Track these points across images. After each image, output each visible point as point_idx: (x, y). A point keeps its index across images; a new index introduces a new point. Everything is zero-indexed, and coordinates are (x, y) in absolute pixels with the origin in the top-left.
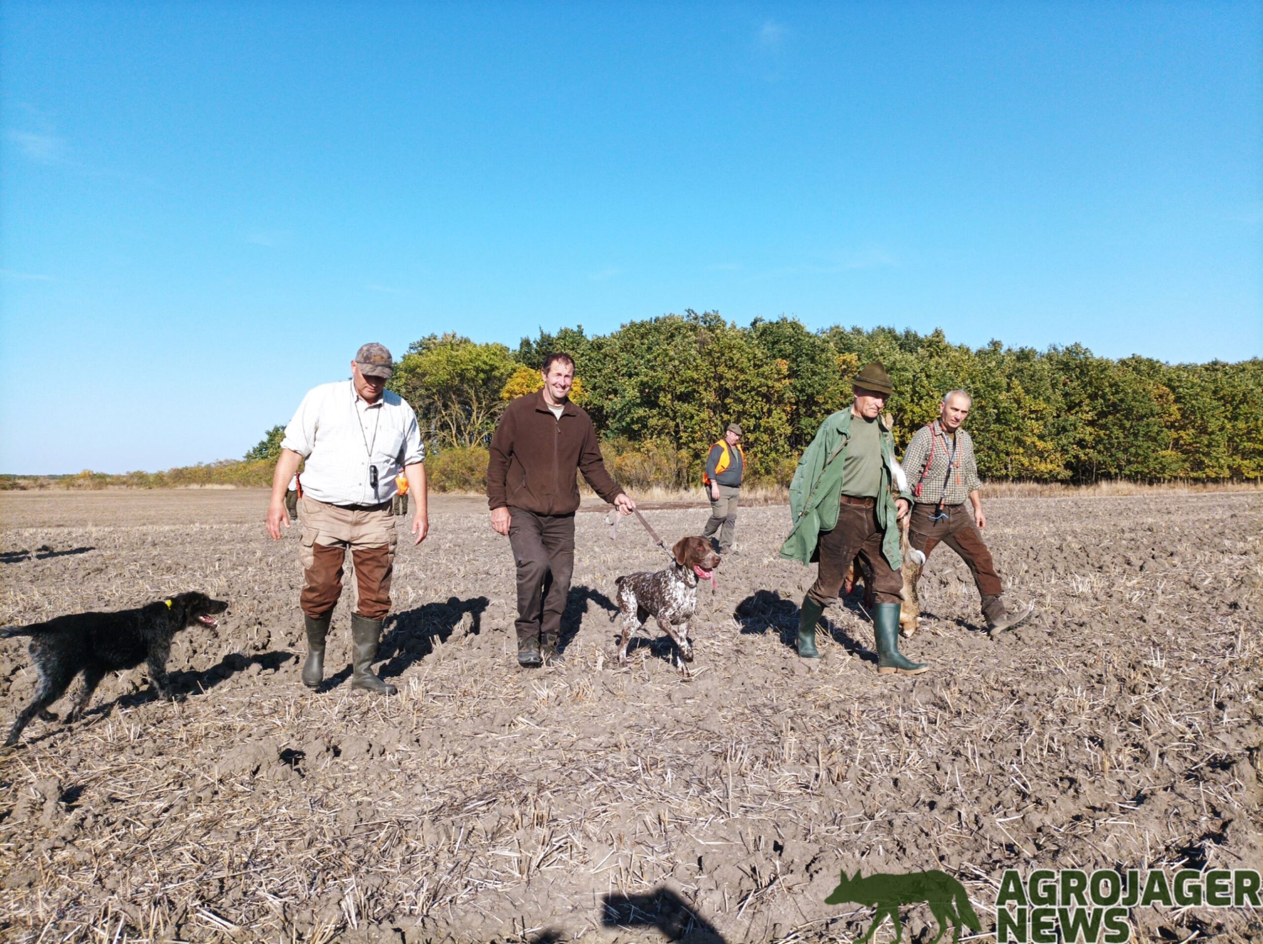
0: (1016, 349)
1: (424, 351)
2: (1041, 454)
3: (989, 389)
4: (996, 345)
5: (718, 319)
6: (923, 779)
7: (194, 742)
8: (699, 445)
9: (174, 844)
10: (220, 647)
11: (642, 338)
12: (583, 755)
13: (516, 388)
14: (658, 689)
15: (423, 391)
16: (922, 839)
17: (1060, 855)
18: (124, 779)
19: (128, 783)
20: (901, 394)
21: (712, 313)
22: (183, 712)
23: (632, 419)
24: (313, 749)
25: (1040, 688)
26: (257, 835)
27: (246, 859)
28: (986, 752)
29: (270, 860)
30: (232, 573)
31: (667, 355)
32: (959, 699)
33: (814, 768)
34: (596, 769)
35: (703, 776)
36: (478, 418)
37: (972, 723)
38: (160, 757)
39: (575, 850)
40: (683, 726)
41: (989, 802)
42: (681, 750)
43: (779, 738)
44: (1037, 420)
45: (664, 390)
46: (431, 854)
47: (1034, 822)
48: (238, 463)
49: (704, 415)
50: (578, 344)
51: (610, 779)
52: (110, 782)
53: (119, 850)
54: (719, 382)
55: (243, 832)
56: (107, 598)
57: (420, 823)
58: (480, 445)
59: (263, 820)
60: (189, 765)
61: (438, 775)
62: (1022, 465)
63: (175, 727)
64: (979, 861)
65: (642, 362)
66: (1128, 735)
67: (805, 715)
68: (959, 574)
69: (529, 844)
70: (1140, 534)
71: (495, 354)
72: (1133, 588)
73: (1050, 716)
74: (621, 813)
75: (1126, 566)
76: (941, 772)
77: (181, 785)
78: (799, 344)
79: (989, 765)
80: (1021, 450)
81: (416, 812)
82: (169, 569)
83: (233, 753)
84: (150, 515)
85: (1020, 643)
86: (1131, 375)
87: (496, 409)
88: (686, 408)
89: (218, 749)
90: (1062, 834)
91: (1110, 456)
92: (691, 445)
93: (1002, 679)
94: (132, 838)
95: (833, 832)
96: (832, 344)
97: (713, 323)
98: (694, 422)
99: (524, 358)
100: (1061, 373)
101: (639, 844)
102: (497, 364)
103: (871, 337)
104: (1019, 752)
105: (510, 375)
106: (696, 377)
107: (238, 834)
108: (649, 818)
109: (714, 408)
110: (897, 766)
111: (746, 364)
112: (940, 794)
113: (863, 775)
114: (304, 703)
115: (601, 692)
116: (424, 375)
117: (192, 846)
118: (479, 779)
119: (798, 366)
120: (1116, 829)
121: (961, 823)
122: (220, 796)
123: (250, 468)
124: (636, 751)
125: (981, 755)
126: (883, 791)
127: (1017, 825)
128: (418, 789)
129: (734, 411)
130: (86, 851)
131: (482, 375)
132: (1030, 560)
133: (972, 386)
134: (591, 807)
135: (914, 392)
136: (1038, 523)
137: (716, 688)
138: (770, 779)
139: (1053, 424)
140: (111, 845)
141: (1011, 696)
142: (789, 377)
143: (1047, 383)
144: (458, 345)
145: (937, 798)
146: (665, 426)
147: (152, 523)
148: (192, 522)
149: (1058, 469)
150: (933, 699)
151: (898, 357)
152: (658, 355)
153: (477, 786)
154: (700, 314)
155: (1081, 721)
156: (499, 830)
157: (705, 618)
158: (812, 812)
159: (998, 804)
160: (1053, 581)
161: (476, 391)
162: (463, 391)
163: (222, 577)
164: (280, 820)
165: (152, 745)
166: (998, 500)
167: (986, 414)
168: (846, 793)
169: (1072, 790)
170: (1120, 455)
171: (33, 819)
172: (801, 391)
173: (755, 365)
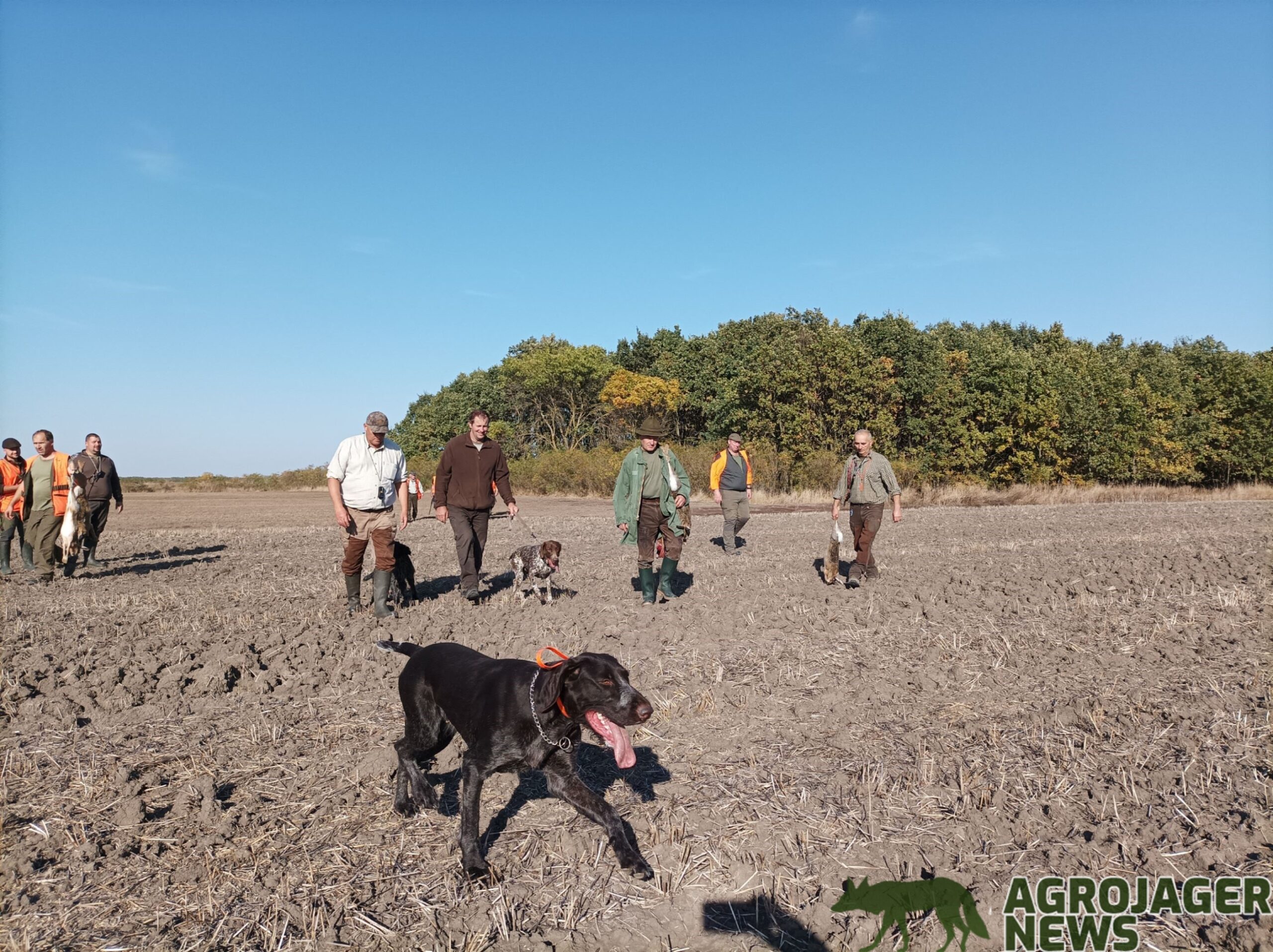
0: (1140, 343)
1: (523, 355)
2: (1169, 455)
3: (1112, 386)
4: (1116, 339)
5: (820, 316)
6: (1075, 807)
7: (331, 743)
8: (801, 447)
9: (323, 845)
10: (346, 649)
11: (742, 337)
12: (711, 770)
13: (615, 390)
14: (781, 702)
15: (522, 395)
18: (271, 778)
19: (275, 783)
20: (1014, 392)
21: (814, 311)
22: (318, 713)
23: (731, 421)
25: (1193, 711)
26: (402, 840)
27: (393, 863)
28: (1142, 779)
29: (416, 865)
31: (767, 355)
32: (1104, 721)
33: (955, 792)
34: (727, 784)
35: (838, 796)
36: (576, 420)
37: (1123, 747)
38: (302, 758)
40: (812, 742)
41: (1152, 835)
42: (812, 767)
43: (914, 758)
44: (1165, 419)
45: (764, 391)
46: (572, 867)
47: (1205, 859)
49: (807, 416)
50: (675, 346)
51: (742, 795)
52: (258, 782)
53: (273, 849)
54: (822, 382)
55: (387, 835)
56: (236, 599)
57: (557, 834)
58: (578, 447)
59: (405, 825)
62: (1149, 467)
63: (312, 727)
65: (741, 362)
67: (939, 734)
68: (1088, 584)
69: (668, 860)
71: (593, 356)
73: (1209, 742)
74: (758, 832)
76: (1094, 800)
78: (905, 341)
79: (1147, 794)
80: (1147, 451)
81: (551, 822)
82: (291, 570)
83: (370, 756)
84: (268, 517)
85: (1165, 660)
87: (594, 412)
88: (786, 408)
89: (354, 751)
90: (1238, 874)
91: (1246, 457)
92: (793, 446)
93: (1150, 700)
94: (285, 838)
95: (983, 861)
96: (940, 341)
97: (815, 322)
98: (795, 423)
99: (621, 360)
100: (1192, 368)
101: (779, 864)
102: (595, 367)
103: (983, 333)
104: (1178, 781)
105: (607, 378)
106: (798, 376)
107: (384, 837)
108: (789, 839)
109: (816, 409)
110: (1045, 792)
111: (849, 363)
112: (1096, 824)
113: (1009, 800)
115: (723, 704)
116: (524, 378)
117: (341, 847)
119: (904, 364)
121: (1122, 856)
122: (362, 799)
124: (765, 767)
125: (1137, 783)
126: (1033, 819)
127: (1185, 862)
129: (837, 412)
130: (245, 848)
131: (580, 378)
132: (1165, 570)
133: (1092, 384)
134: (727, 824)
135: (1030, 390)
136: (1169, 530)
137: (841, 702)
138: (909, 802)
139: (1183, 423)
140: (265, 844)
141: (1162, 719)
142: (895, 375)
143: (1177, 381)
144: (556, 348)
145: (1093, 829)
146: (765, 428)
147: (271, 525)
148: (307, 524)
149: (1188, 471)
150: (1076, 721)
151: (1013, 354)
152: (759, 355)
154: (802, 312)
155: (1246, 749)
157: (821, 627)
158: (958, 838)
159: (1163, 838)
160: (1193, 593)
161: (574, 395)
162: (561, 394)
164: (421, 825)
165: (293, 746)
166: (1123, 505)
167: (1109, 413)
168: (994, 820)
169: (1244, 825)
170: (1257, 455)
171: (192, 814)
172: (908, 390)
173: (859, 363)
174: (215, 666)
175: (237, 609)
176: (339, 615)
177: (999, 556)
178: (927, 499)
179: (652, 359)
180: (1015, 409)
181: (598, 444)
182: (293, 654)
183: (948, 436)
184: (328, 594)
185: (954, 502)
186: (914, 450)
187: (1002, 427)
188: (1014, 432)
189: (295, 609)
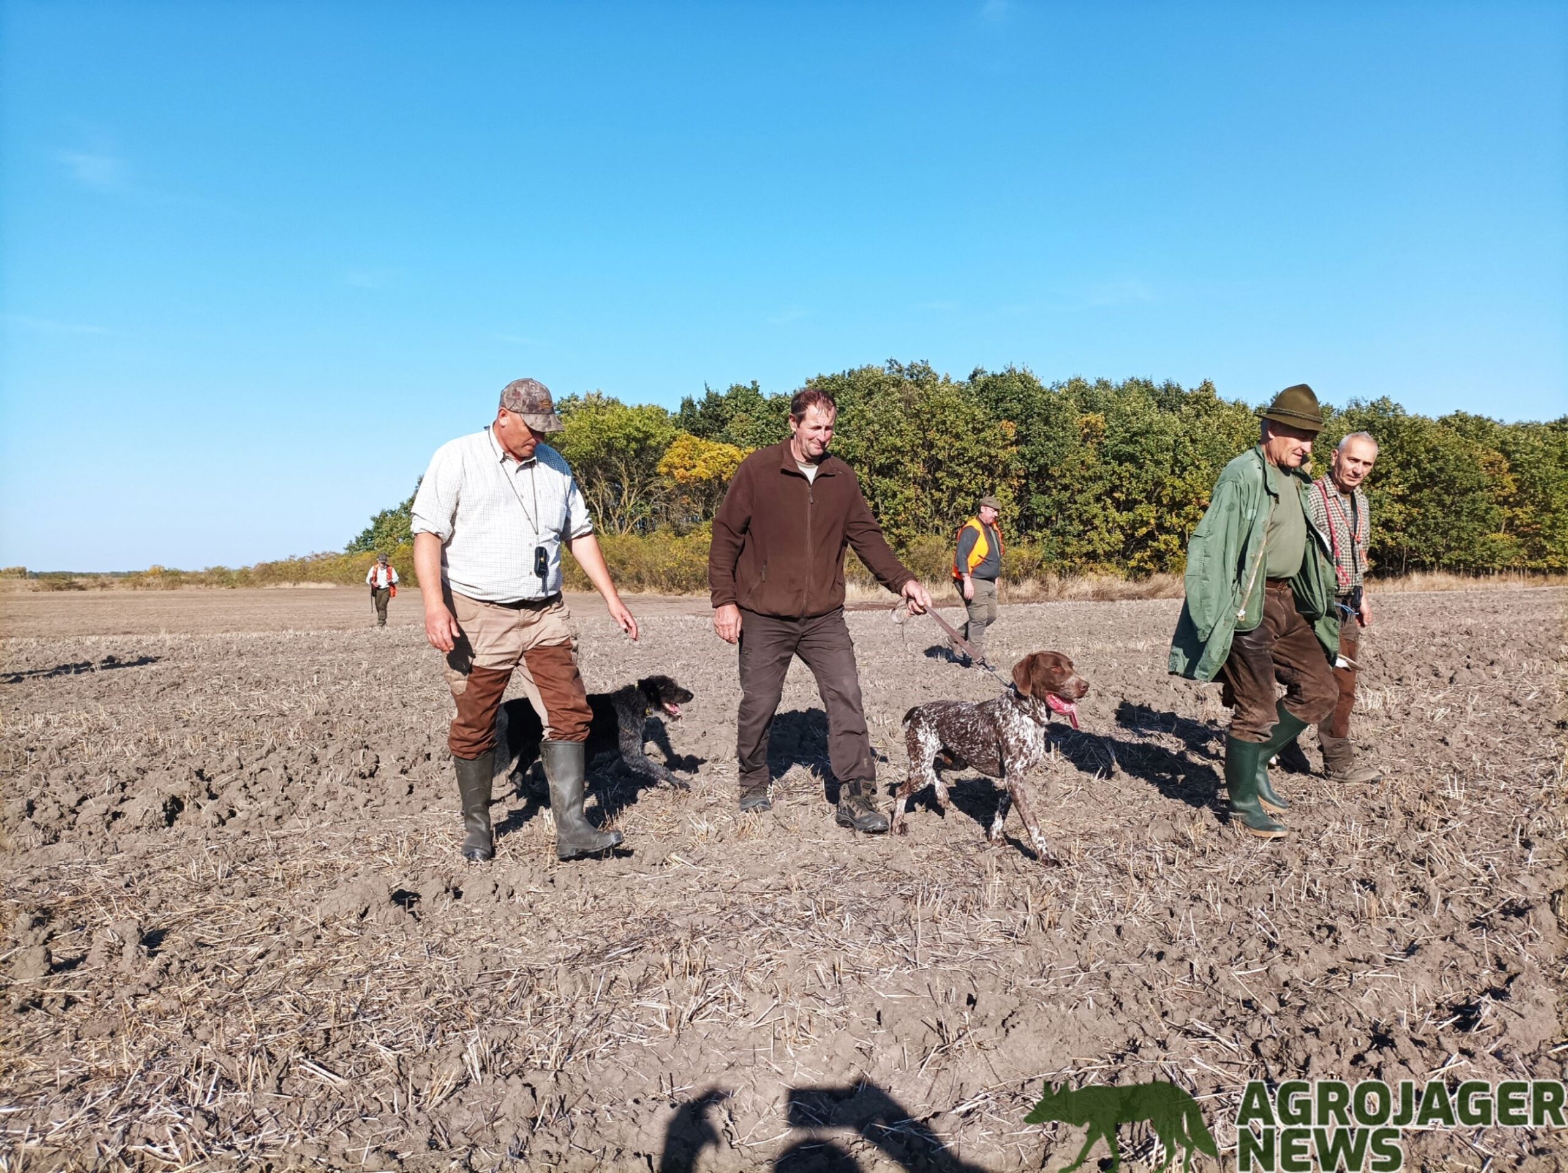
5: (927, 371)
6: (1153, 927)
7: (291, 881)
8: (903, 531)
9: (272, 992)
10: (319, 774)
12: (747, 898)
13: (677, 460)
16: (1144, 994)
17: (1306, 1012)
18: (212, 922)
19: (216, 927)
20: (1158, 463)
21: (920, 363)
22: (278, 848)
24: (430, 889)
25: (1307, 822)
26: (367, 983)
27: (354, 1010)
28: (1232, 896)
29: (382, 1011)
30: (333, 688)
31: (864, 417)
32: (1205, 836)
33: (1021, 914)
34: (763, 913)
35: (889, 923)
36: (629, 498)
37: (1218, 863)
38: (253, 899)
39: (734, 1003)
40: (867, 865)
41: (1229, 952)
42: (864, 893)
43: (982, 880)
45: (860, 462)
46: (567, 1006)
47: (1280, 975)
48: (338, 555)
49: (910, 492)
50: (752, 405)
51: (778, 925)
52: (196, 926)
53: (209, 998)
54: (929, 451)
55: (350, 980)
56: (185, 717)
57: (553, 972)
58: (632, 532)
59: (373, 967)
60: (286, 907)
61: (576, 920)
63: (268, 865)
64: (1209, 1018)
66: (1408, 878)
69: (680, 995)
70: (1455, 638)
71: (649, 418)
72: (1438, 705)
73: (1315, 855)
74: (788, 962)
75: (1434, 678)
76: (1175, 919)
77: (278, 929)
78: (1029, 401)
79: (1235, 912)
81: (549, 960)
82: (258, 683)
83: (336, 893)
84: (234, 620)
86: (1453, 438)
87: (651, 488)
88: (886, 483)
89: (320, 889)
90: (1313, 989)
91: (1425, 541)
92: (894, 530)
94: (224, 985)
95: (1038, 985)
96: (1072, 401)
97: (921, 376)
98: (897, 501)
99: (686, 422)
101: (808, 995)
102: (653, 432)
103: (1120, 392)
104: (1271, 896)
105: (668, 445)
106: (899, 444)
107: (345, 982)
108: (822, 968)
109: (923, 484)
110: (1122, 913)
111: (962, 427)
112: (1171, 944)
113: (1081, 922)
114: (418, 839)
115: (772, 827)
117: (294, 994)
118: (623, 924)
119: (1028, 429)
120: (1377, 983)
121: (1193, 976)
122: (323, 941)
123: (352, 561)
124: (810, 894)
125: (1226, 900)
126: (1103, 940)
127: (1259, 979)
128: (553, 934)
129: (948, 488)
130: (174, 998)
131: (634, 445)
134: (754, 955)
135: (1176, 461)
138: (968, 925)
140: (200, 993)
142: (1017, 443)
144: (604, 407)
145: (1167, 948)
147: (237, 630)
148: (285, 628)
150: (1173, 836)
151: (1157, 417)
152: (853, 417)
153: (621, 933)
154: (905, 365)
155: (1353, 863)
156: (646, 980)
158: (1016, 962)
159: (1240, 955)
161: (627, 465)
162: (610, 465)
163: (321, 692)
164: (392, 968)
165: (243, 885)
168: (1057, 942)
169: (1330, 940)
170: (1437, 539)
171: (111, 964)
172: (1031, 460)
173: (974, 428)
174: (151, 795)
175: (187, 730)
176: (316, 734)
177: (1125, 657)
178: (1053, 592)
179: (724, 422)
180: (1159, 483)
181: (658, 526)
182: (253, 780)
183: (1080, 516)
184: (304, 711)
185: (1084, 596)
186: (1039, 534)
187: (1143, 505)
188: (1157, 511)
189: (260, 729)
